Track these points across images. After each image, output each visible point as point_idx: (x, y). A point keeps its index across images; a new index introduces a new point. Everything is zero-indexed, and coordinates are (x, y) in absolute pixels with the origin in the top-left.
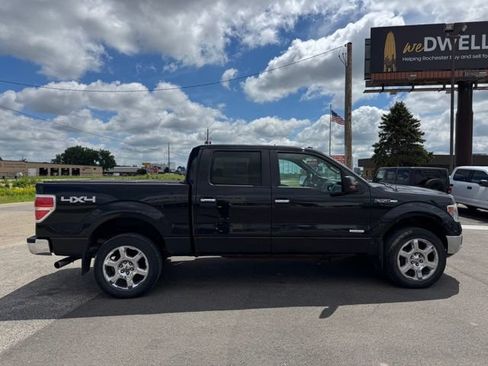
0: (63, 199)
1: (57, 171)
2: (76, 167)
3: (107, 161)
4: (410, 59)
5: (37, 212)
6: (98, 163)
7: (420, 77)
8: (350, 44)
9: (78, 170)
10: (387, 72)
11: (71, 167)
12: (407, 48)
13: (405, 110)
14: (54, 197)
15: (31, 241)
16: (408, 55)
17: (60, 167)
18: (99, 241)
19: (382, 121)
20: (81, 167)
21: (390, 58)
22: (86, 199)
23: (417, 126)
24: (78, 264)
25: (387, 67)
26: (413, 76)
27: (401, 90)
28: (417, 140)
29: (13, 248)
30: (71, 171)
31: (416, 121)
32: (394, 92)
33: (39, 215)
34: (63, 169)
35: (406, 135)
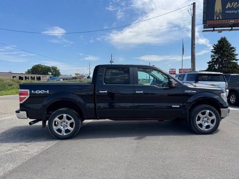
0: (33, 92)
1: (28, 78)
2: (38, 76)
3: (56, 72)
4: (230, 12)
5: (20, 98)
6: (50, 73)
7: (236, 22)
8: (194, 3)
9: (40, 77)
10: (217, 20)
11: (36, 76)
12: (228, 5)
13: (227, 42)
14: (28, 91)
15: (17, 112)
16: (229, 9)
17: (30, 76)
18: (50, 112)
19: (213, 48)
20: (41, 76)
21: (218, 11)
22: (44, 91)
23: (234, 51)
24: (40, 123)
25: (217, 17)
26: (232, 21)
27: (224, 30)
28: (234, 60)
29: (5, 120)
30: (36, 78)
31: (233, 48)
32: (220, 31)
33: (21, 99)
34: (31, 77)
35: (227, 56)
